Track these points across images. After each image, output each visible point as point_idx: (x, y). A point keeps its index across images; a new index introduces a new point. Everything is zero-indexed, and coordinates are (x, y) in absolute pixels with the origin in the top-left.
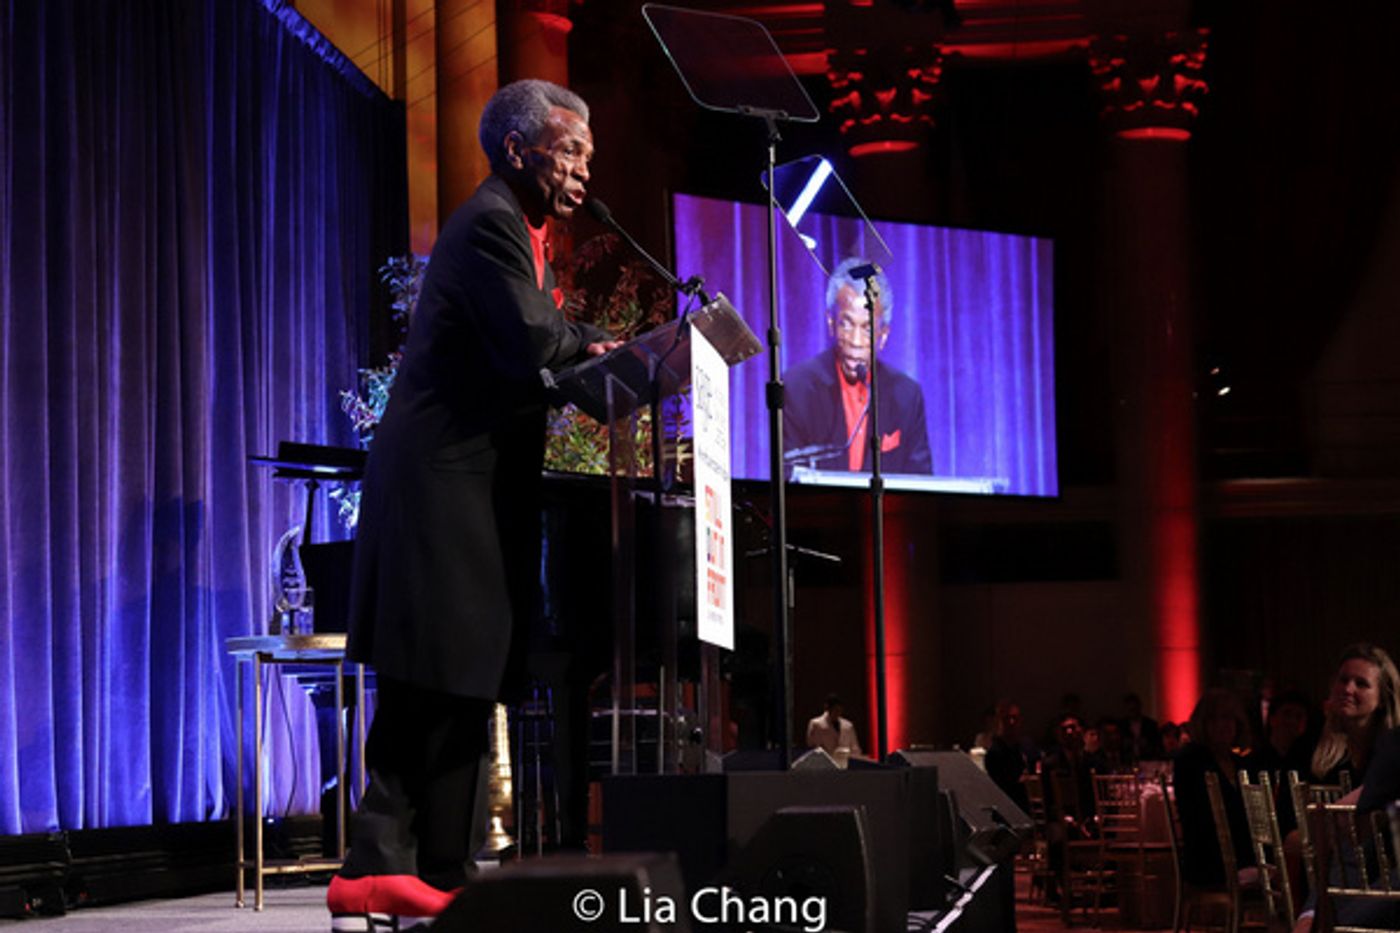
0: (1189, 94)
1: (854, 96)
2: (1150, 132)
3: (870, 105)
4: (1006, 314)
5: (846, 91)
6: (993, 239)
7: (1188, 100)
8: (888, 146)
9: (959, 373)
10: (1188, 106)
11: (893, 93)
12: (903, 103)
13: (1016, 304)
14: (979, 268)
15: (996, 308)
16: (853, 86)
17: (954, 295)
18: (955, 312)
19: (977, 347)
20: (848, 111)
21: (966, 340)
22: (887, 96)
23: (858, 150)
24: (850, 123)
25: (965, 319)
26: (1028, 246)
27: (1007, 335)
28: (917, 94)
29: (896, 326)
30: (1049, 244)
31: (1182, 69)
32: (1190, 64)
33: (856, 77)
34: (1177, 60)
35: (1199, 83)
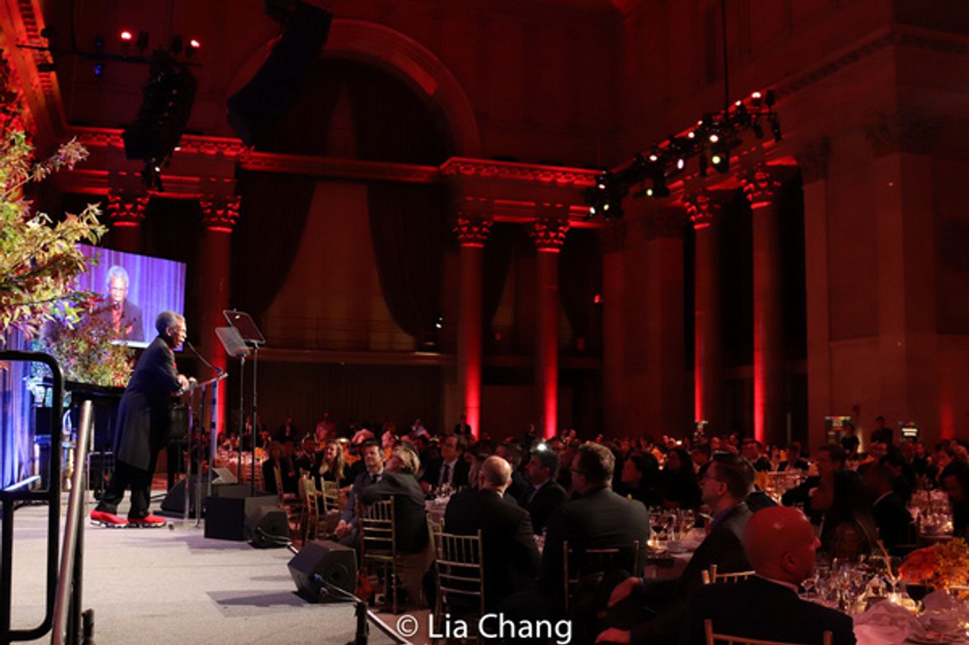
0: (233, 217)
1: (117, 205)
2: (219, 229)
3: (122, 209)
4: (169, 288)
5: (114, 203)
6: (166, 262)
7: (233, 219)
8: (128, 223)
9: (152, 307)
10: (232, 221)
11: (131, 206)
12: (134, 209)
13: (173, 285)
14: (161, 272)
15: (165, 285)
16: (117, 201)
17: (152, 281)
18: (152, 285)
19: (158, 299)
20: (114, 210)
21: (155, 296)
22: (129, 206)
23: (116, 224)
24: (115, 214)
25: (155, 288)
26: (177, 266)
27: (169, 295)
28: (140, 207)
29: (130, 289)
30: (185, 265)
31: (231, 208)
32: (234, 208)
33: (118, 198)
34: (230, 205)
35: (236, 214)
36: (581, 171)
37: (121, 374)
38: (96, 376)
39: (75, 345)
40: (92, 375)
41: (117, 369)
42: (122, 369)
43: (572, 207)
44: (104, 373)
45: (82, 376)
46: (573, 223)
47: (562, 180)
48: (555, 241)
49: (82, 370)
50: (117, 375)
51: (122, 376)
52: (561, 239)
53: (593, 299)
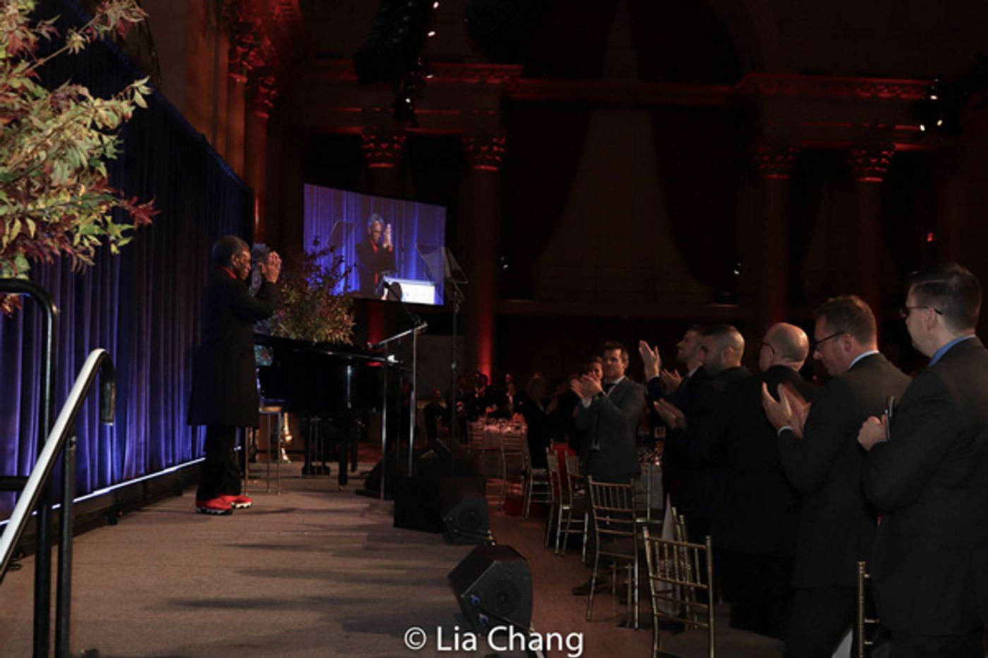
0: (498, 153)
1: (372, 145)
2: (483, 167)
3: (377, 148)
5: (369, 143)
7: (498, 155)
8: (383, 165)
10: (498, 158)
11: (387, 145)
12: (390, 149)
16: (372, 141)
20: (368, 151)
22: (384, 146)
24: (369, 155)
28: (396, 146)
30: (440, 212)
31: (496, 144)
32: (500, 143)
33: (373, 137)
34: (495, 140)
35: (502, 150)
36: (910, 82)
37: (341, 327)
38: (310, 330)
39: (285, 295)
40: (306, 330)
41: (336, 322)
42: (341, 321)
43: (898, 127)
44: (319, 327)
45: (294, 329)
46: (899, 146)
47: (885, 94)
48: (877, 168)
49: (294, 323)
50: (335, 329)
51: (342, 330)
52: (884, 165)
53: (926, 238)
